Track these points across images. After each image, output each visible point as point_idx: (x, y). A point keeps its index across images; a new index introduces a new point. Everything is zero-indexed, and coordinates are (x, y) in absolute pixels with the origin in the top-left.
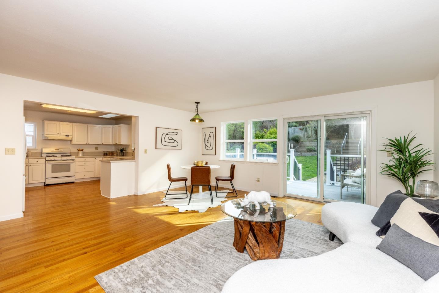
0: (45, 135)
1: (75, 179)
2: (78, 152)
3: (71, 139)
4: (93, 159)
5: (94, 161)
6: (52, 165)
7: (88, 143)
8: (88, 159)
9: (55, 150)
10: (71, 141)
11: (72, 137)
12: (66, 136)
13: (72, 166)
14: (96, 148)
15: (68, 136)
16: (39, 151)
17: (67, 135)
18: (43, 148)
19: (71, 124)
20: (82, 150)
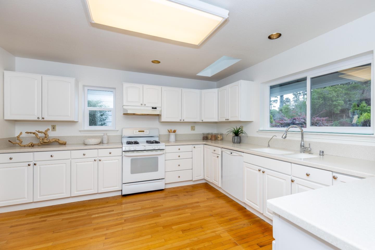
0: (124, 107)
1: (165, 184)
2: (169, 135)
3: (158, 113)
4: (190, 148)
5: (192, 151)
6: (132, 160)
7: (182, 121)
8: (183, 148)
9: (139, 131)
10: (159, 116)
11: (160, 109)
12: (153, 108)
13: (161, 160)
14: (193, 129)
15: (156, 108)
16: (119, 133)
17: (154, 106)
18: (124, 128)
19: (159, 88)
20: (175, 131)
